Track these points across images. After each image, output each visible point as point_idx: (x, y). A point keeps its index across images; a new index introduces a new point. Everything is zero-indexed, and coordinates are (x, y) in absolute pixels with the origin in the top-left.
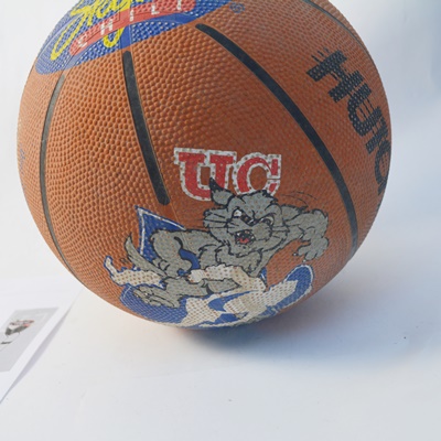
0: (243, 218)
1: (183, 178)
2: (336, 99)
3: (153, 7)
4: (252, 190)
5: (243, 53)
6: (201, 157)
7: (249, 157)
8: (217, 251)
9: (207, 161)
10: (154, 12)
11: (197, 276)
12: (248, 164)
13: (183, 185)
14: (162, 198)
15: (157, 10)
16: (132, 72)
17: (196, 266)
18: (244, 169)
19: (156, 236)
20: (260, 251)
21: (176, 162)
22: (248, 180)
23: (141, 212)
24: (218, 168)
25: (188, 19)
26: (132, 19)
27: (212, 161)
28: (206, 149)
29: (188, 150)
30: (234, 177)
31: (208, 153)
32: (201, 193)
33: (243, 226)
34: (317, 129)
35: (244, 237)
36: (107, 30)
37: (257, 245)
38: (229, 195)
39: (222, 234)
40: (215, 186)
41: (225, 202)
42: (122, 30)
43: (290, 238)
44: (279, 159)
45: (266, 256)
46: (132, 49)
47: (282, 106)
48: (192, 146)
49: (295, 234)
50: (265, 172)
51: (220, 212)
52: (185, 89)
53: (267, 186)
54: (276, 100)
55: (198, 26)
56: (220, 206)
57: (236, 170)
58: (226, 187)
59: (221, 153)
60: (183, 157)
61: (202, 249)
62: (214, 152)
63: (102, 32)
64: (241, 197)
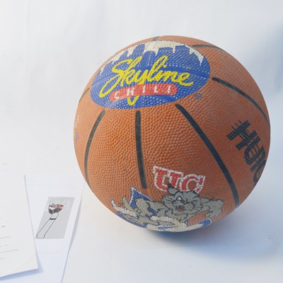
0: (181, 201)
1: (156, 180)
2: (239, 149)
3: (156, 88)
4: (188, 190)
5: (196, 124)
6: (166, 173)
7: (189, 176)
8: (166, 212)
9: (169, 175)
10: (155, 91)
11: (154, 218)
12: (188, 179)
13: (155, 183)
14: (144, 186)
15: (157, 90)
16: (140, 123)
17: (155, 215)
18: (186, 181)
19: (138, 200)
20: (187, 214)
21: (154, 172)
22: (187, 186)
23: (133, 189)
24: (173, 178)
25: (172, 100)
26: (144, 92)
27: (171, 175)
28: (170, 169)
29: (160, 168)
30: (181, 184)
31: (170, 171)
32: (163, 188)
33: (181, 204)
34: (226, 165)
35: (180, 208)
36: (130, 93)
37: (186, 212)
38: (176, 191)
39: (170, 206)
40: (170, 186)
41: (174, 193)
42: (138, 97)
43: (203, 210)
44: (204, 178)
45: (190, 216)
46: (141, 110)
47: (210, 153)
48: (162, 167)
49: (205, 208)
50: (196, 183)
51: (170, 197)
52: (164, 139)
53: (196, 189)
54: (208, 150)
55: (176, 105)
56: (171, 194)
57: (182, 181)
58: (176, 187)
59: (176, 172)
60: (157, 171)
61: (159, 210)
62: (173, 171)
63: (128, 94)
64: (182, 193)
